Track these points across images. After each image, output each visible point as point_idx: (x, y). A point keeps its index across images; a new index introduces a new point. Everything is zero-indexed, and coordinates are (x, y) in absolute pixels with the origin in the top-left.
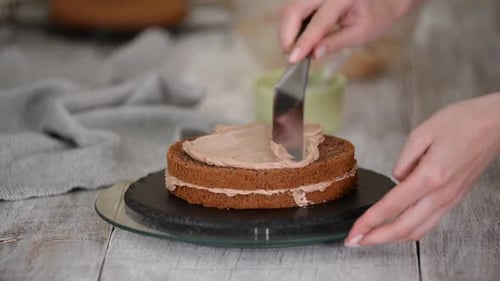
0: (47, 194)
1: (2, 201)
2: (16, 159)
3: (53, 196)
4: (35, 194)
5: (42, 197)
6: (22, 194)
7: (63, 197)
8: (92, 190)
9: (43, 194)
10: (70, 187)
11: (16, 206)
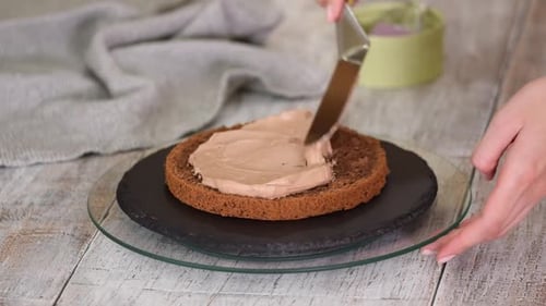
0: (55, 160)
1: (3, 167)
2: (43, 103)
3: (61, 162)
4: (41, 160)
5: (48, 163)
6: (27, 159)
7: (70, 164)
8: (107, 155)
9: (49, 160)
10: (82, 151)
11: (18, 174)
